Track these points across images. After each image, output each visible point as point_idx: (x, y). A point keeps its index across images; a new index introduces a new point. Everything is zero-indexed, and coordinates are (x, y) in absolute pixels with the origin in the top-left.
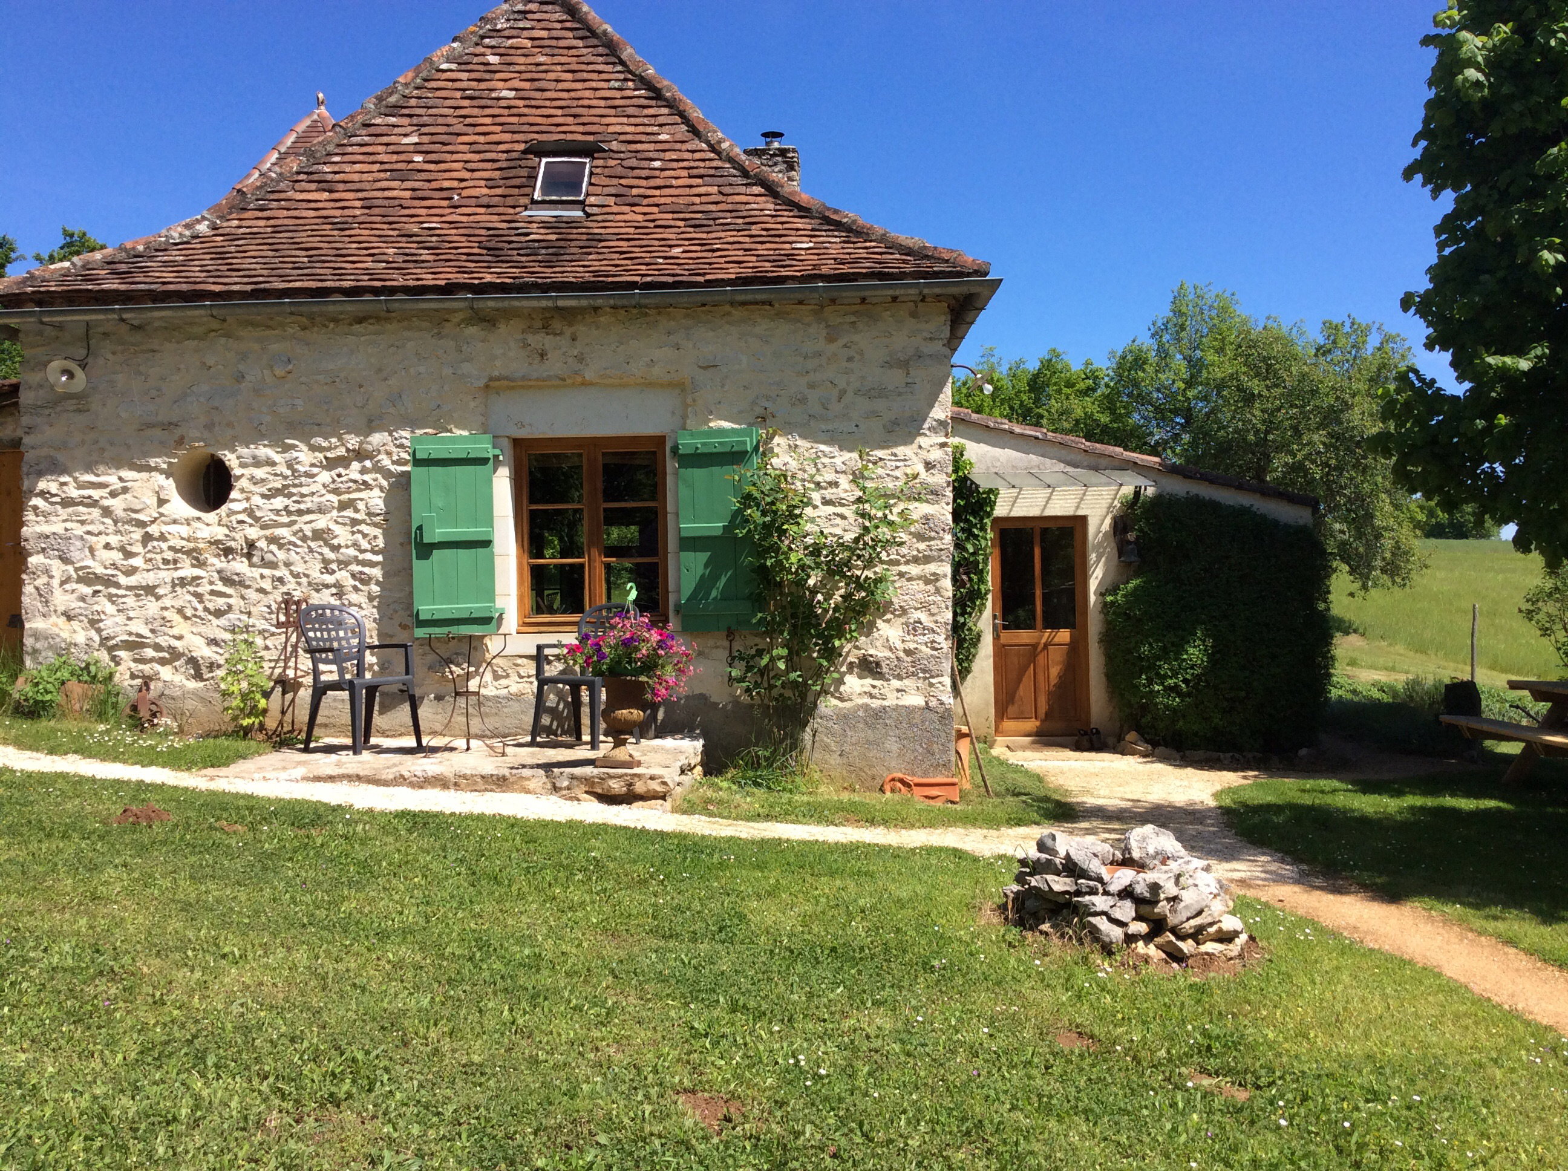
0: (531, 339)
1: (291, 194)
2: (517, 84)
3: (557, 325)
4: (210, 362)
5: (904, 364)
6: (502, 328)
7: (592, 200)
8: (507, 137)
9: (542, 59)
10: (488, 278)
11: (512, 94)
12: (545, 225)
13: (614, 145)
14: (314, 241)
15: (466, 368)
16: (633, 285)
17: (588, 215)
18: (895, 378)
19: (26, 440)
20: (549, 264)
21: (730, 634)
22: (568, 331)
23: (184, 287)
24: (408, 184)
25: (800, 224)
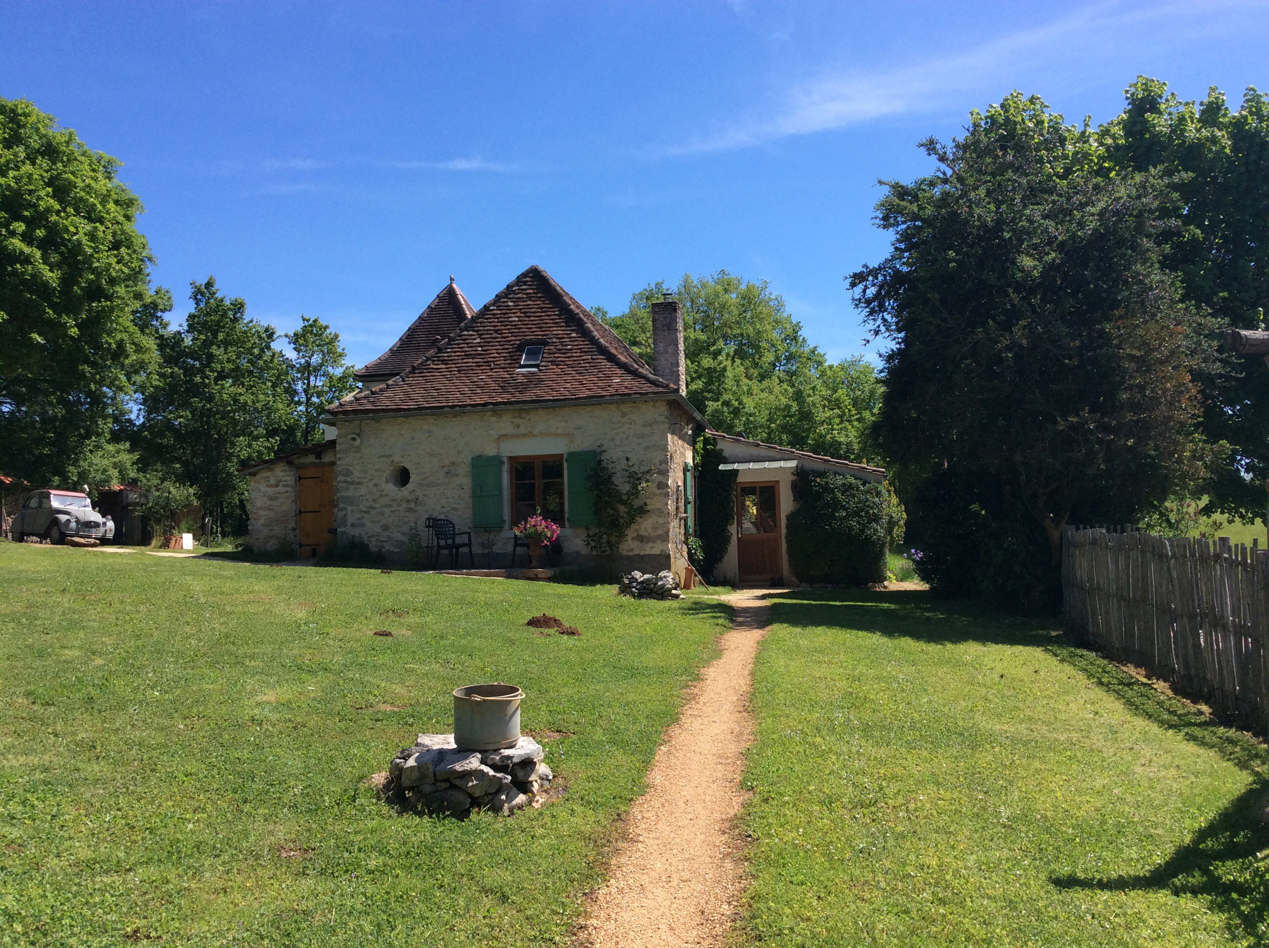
0: (514, 420)
1: (432, 366)
2: (519, 314)
3: (523, 415)
4: (403, 432)
5: (651, 425)
6: (504, 417)
7: (543, 364)
8: (513, 338)
9: (530, 303)
10: (500, 400)
11: (517, 319)
12: (523, 375)
13: (554, 340)
14: (439, 386)
15: (492, 432)
16: (550, 400)
17: (540, 370)
18: (647, 430)
19: (338, 463)
20: (521, 392)
21: (587, 528)
22: (528, 417)
23: (394, 407)
24: (476, 360)
25: (618, 371)
